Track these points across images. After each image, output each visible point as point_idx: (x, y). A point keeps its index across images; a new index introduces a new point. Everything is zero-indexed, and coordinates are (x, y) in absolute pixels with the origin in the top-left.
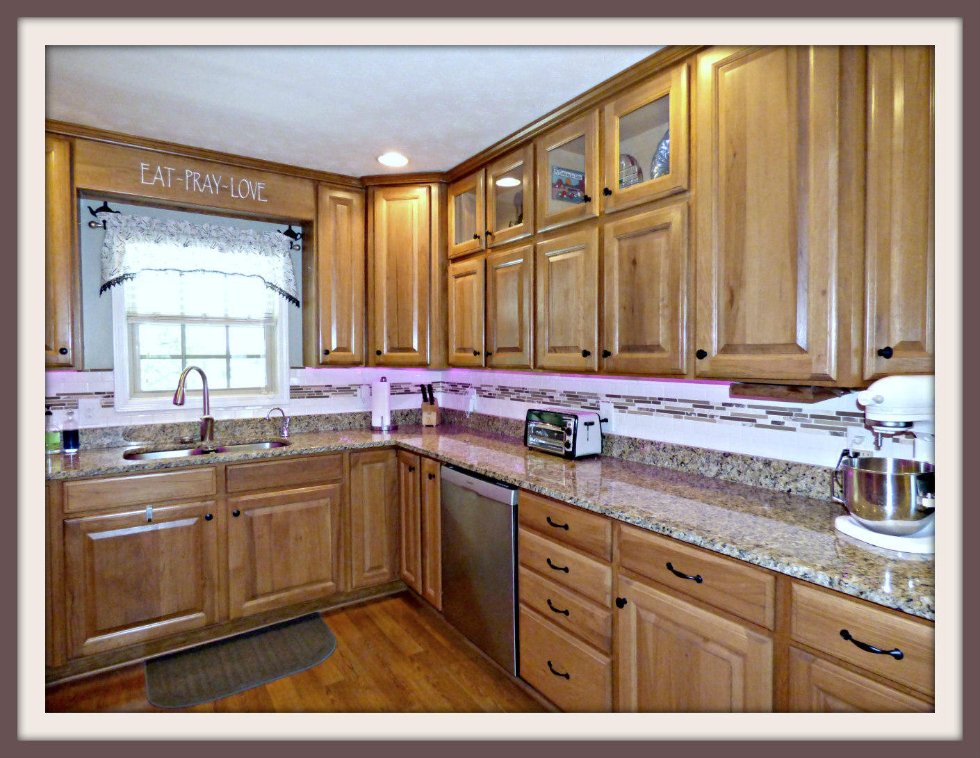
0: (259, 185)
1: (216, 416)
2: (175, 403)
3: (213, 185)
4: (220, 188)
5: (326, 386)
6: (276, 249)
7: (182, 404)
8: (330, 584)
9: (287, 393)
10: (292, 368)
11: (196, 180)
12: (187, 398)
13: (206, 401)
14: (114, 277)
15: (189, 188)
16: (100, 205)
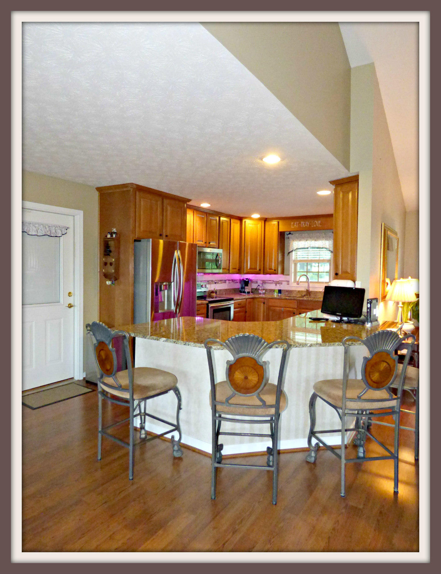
0: (319, 222)
1: (311, 290)
2: (298, 284)
3: (307, 224)
4: (309, 225)
6: (331, 238)
11: (303, 224)
13: (309, 285)
14: (290, 251)
15: (302, 226)
16: (289, 233)
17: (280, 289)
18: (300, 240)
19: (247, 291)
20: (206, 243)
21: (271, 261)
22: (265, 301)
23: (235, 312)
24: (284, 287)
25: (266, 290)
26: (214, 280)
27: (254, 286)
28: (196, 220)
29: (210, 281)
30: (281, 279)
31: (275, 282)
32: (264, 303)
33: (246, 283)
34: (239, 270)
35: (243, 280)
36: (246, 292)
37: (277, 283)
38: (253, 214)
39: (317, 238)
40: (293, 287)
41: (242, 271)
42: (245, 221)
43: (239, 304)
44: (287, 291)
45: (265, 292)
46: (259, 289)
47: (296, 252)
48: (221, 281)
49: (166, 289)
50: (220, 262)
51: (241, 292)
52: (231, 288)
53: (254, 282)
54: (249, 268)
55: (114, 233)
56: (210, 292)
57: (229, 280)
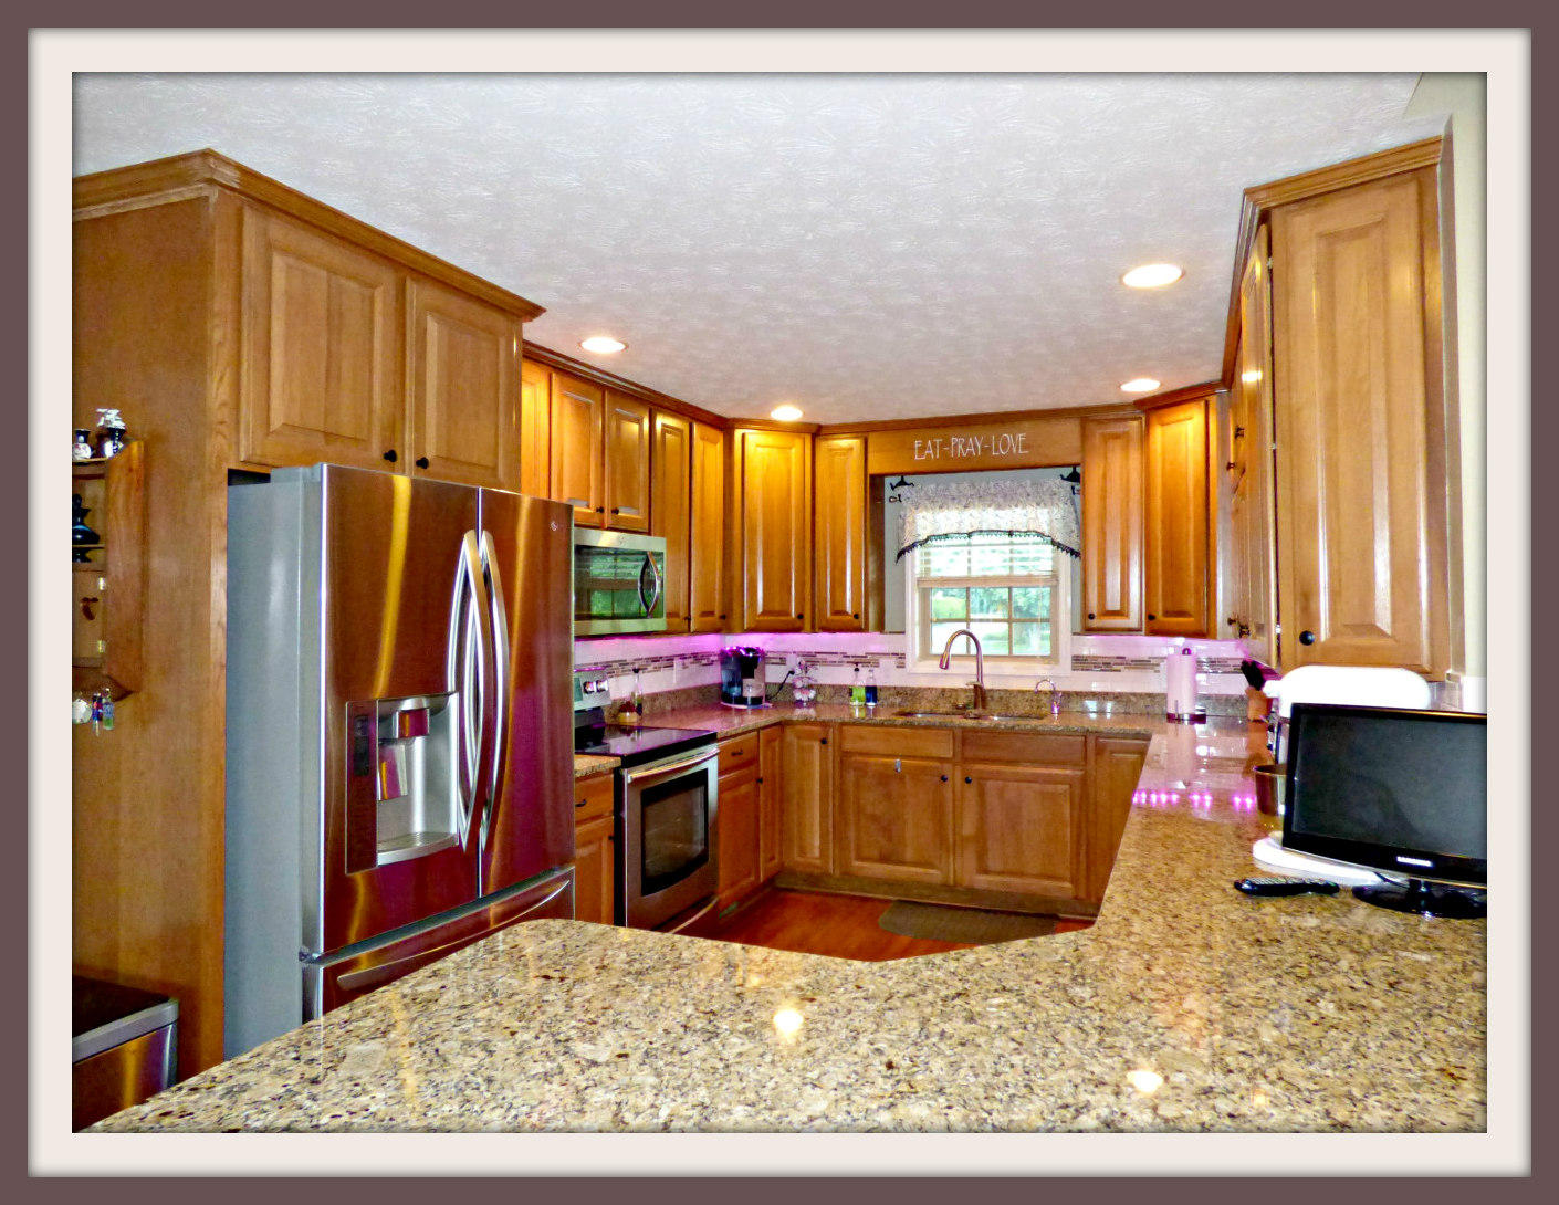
0: (1020, 437)
1: (987, 685)
2: (941, 666)
3: (975, 446)
4: (982, 449)
5: (1118, 658)
6: (1056, 498)
7: (947, 667)
8: (1068, 885)
9: (1068, 662)
10: (1074, 634)
11: (960, 446)
12: (950, 662)
13: (979, 668)
14: (906, 544)
15: (956, 453)
16: (898, 479)
17: (871, 684)
18: (941, 507)
19: (750, 693)
20: (601, 510)
21: (838, 583)
22: (826, 733)
23: (722, 789)
24: (887, 676)
25: (819, 688)
26: (629, 658)
27: (774, 674)
28: (561, 414)
29: (615, 665)
30: (874, 648)
31: (852, 659)
32: (824, 741)
33: (746, 664)
34: (723, 617)
35: (736, 653)
36: (749, 700)
37: (857, 663)
38: (773, 407)
39: (1007, 499)
40: (921, 674)
41: (735, 621)
42: (743, 436)
43: (734, 754)
44: (899, 692)
45: (816, 696)
46: (793, 686)
47: (926, 550)
48: (655, 660)
49: (419, 729)
50: (658, 590)
51: (727, 697)
52: (691, 684)
53: (774, 661)
54: (760, 610)
55: (111, 433)
56: (618, 706)
57: (683, 657)
